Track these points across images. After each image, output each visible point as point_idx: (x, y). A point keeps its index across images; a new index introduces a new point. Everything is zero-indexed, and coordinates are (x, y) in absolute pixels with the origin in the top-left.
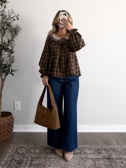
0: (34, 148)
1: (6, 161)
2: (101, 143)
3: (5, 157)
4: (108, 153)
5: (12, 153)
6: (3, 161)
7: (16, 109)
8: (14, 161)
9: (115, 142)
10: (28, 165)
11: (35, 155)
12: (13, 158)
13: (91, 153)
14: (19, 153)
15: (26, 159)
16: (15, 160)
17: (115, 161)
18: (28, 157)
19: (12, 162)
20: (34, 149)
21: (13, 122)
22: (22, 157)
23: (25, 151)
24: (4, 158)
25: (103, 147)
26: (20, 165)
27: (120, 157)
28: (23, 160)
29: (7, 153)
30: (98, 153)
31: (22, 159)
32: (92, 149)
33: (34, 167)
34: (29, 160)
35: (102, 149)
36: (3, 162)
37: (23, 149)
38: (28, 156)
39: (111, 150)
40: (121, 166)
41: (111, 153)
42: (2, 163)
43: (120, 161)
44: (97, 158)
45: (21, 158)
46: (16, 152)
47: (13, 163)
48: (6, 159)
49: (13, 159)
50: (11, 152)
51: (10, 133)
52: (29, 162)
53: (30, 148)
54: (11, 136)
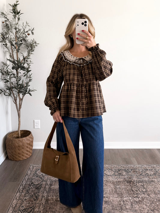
1: (24, 185)
2: (122, 162)
3: (23, 180)
4: (128, 174)
6: (21, 186)
7: (35, 127)
8: (32, 186)
9: (135, 161)
10: (47, 190)
12: (32, 181)
13: (111, 174)
14: (38, 175)
15: (45, 182)
16: (34, 185)
17: (136, 184)
18: (47, 180)
19: (30, 186)
21: (32, 142)
22: (41, 180)
24: (23, 182)
25: (124, 167)
26: (39, 190)
27: (141, 179)
28: (41, 185)
29: (26, 175)
30: (118, 174)
31: (41, 183)
32: (112, 170)
33: (53, 193)
34: (48, 184)
35: (123, 170)
36: (21, 187)
39: (131, 170)
40: (142, 191)
41: (131, 174)
42: (20, 188)
43: (141, 185)
44: (117, 181)
45: (40, 182)
46: (35, 174)
47: (31, 188)
49: (32, 183)
50: (30, 174)
51: (29, 152)
52: (48, 186)
54: (31, 155)
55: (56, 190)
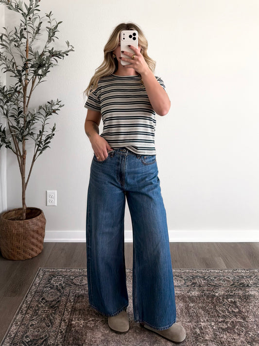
0: (81, 276)
1: (29, 302)
2: (198, 264)
3: (28, 294)
4: (210, 284)
5: (41, 285)
6: (23, 303)
7: (49, 204)
8: (44, 304)
9: (223, 262)
10: (70, 310)
11: (82, 290)
12: (42, 296)
13: (180, 285)
14: (53, 286)
15: (65, 297)
16: (46, 302)
17: (224, 301)
18: (69, 295)
19: (40, 304)
20: (80, 277)
22: (59, 293)
23: (64, 283)
24: (27, 297)
25: (201, 273)
26: (55, 310)
27: (232, 293)
28: (59, 301)
29: (32, 285)
30: (192, 284)
31: (58, 298)
32: (182, 277)
33: (79, 315)
34: (70, 301)
35: (200, 277)
36: (25, 305)
37: (61, 278)
38: (70, 293)
39: (215, 278)
40: (233, 311)
41: (215, 284)
42: (22, 306)
43: (232, 302)
44: (191, 295)
45: (56, 297)
46: (47, 284)
47: (42, 307)
48: (29, 299)
49: (42, 299)
50: (39, 283)
52: (70, 304)
53: (73, 276)
55: (84, 310)
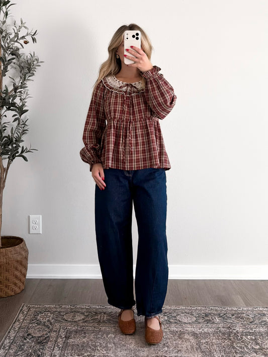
0: (72, 312)
1: (12, 338)
2: (212, 302)
3: (10, 330)
4: (226, 322)
5: (25, 322)
6: (6, 339)
7: (32, 231)
8: (30, 339)
9: (242, 301)
10: (61, 346)
11: (74, 326)
12: (27, 332)
13: (190, 322)
14: (41, 322)
15: (55, 333)
16: (32, 337)
17: (242, 338)
18: (59, 330)
19: (25, 339)
20: (72, 314)
21: (26, 258)
22: (46, 329)
23: (53, 319)
24: (9, 332)
25: (216, 310)
26: (43, 346)
27: (252, 330)
28: (48, 337)
29: (15, 322)
30: (204, 321)
31: (47, 334)
32: (192, 315)
33: (72, 350)
34: (61, 337)
35: (214, 314)
36: (7, 341)
37: (49, 315)
39: (233, 315)
40: (253, 348)
41: (232, 322)
42: (4, 342)
43: (252, 339)
44: (203, 332)
45: (45, 333)
46: (33, 320)
47: (28, 342)
48: (12, 334)
49: (28, 335)
50: (24, 319)
51: (20, 280)
52: (61, 340)
53: (63, 312)
54: (23, 287)
55: (79, 346)
